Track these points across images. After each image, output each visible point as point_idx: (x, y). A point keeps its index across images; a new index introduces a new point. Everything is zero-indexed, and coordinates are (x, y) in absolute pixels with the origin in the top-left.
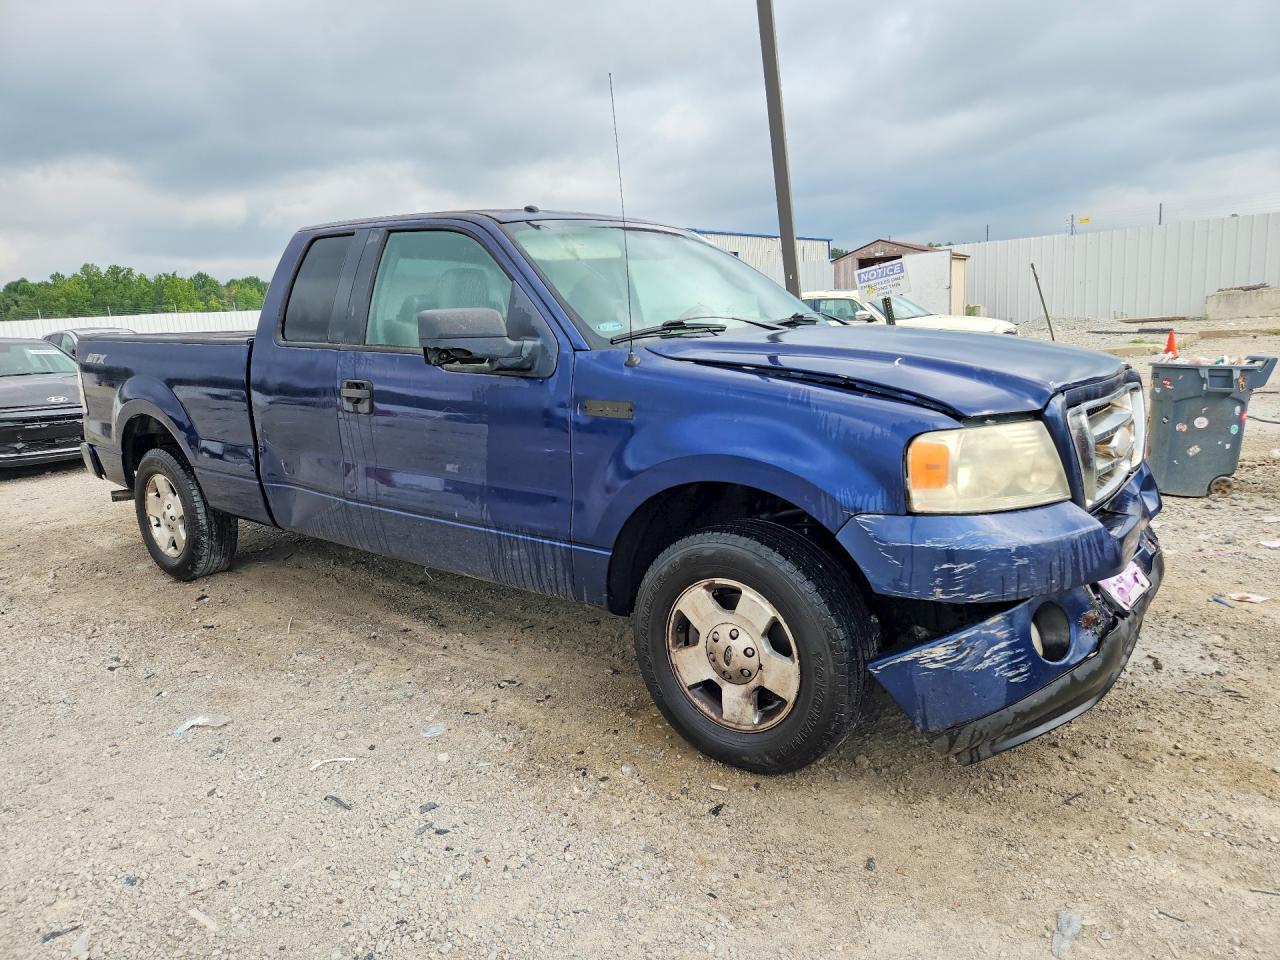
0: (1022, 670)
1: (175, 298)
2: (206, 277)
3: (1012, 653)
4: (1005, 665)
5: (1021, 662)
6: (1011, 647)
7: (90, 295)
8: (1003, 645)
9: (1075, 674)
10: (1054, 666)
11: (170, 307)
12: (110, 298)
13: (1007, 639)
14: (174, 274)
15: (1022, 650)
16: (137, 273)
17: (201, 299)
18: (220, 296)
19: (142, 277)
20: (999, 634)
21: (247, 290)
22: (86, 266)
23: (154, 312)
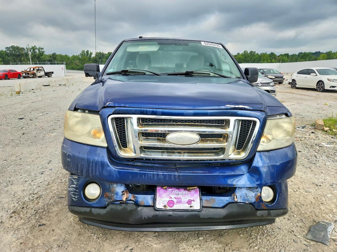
0: (76, 197)
1: (263, 59)
2: (273, 53)
3: (75, 190)
4: (73, 193)
5: (76, 194)
6: (76, 188)
7: (244, 58)
8: (74, 186)
9: (92, 209)
10: (85, 202)
11: (262, 62)
12: (248, 59)
13: (76, 185)
14: (266, 53)
15: (78, 191)
16: (256, 53)
17: (270, 60)
18: (275, 59)
19: (257, 54)
20: (75, 182)
21: (284, 57)
22: (245, 51)
23: (258, 63)
